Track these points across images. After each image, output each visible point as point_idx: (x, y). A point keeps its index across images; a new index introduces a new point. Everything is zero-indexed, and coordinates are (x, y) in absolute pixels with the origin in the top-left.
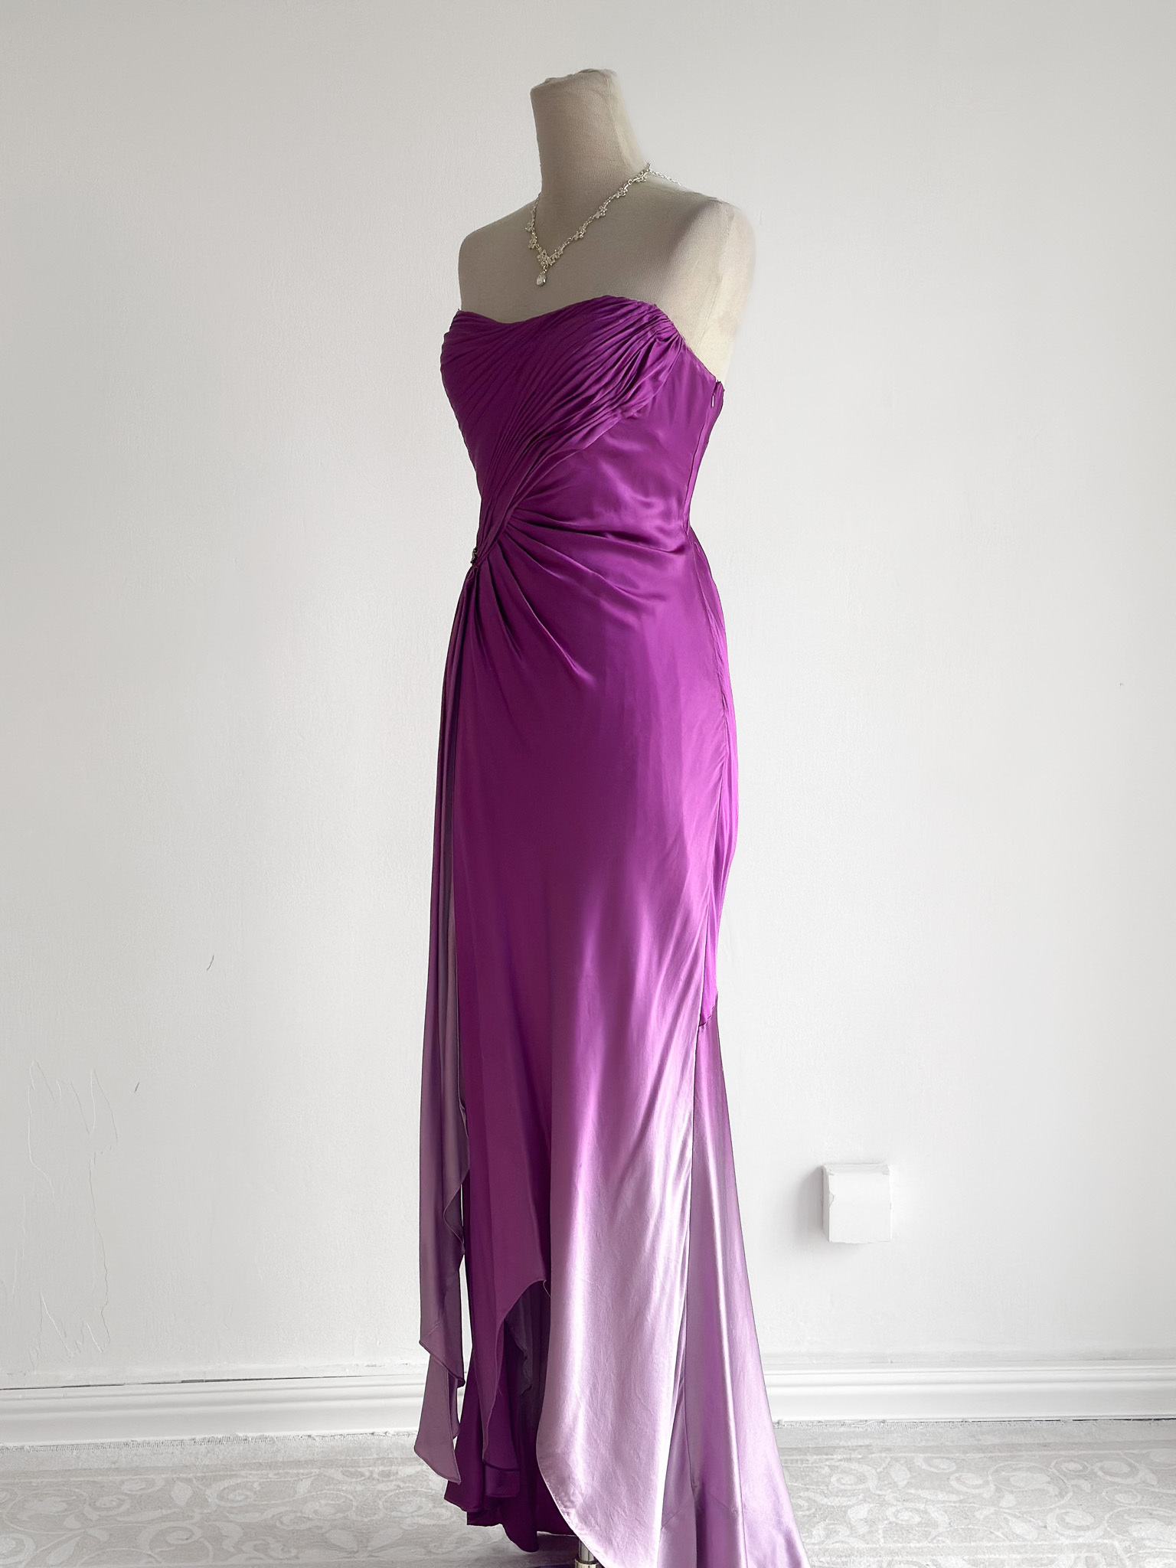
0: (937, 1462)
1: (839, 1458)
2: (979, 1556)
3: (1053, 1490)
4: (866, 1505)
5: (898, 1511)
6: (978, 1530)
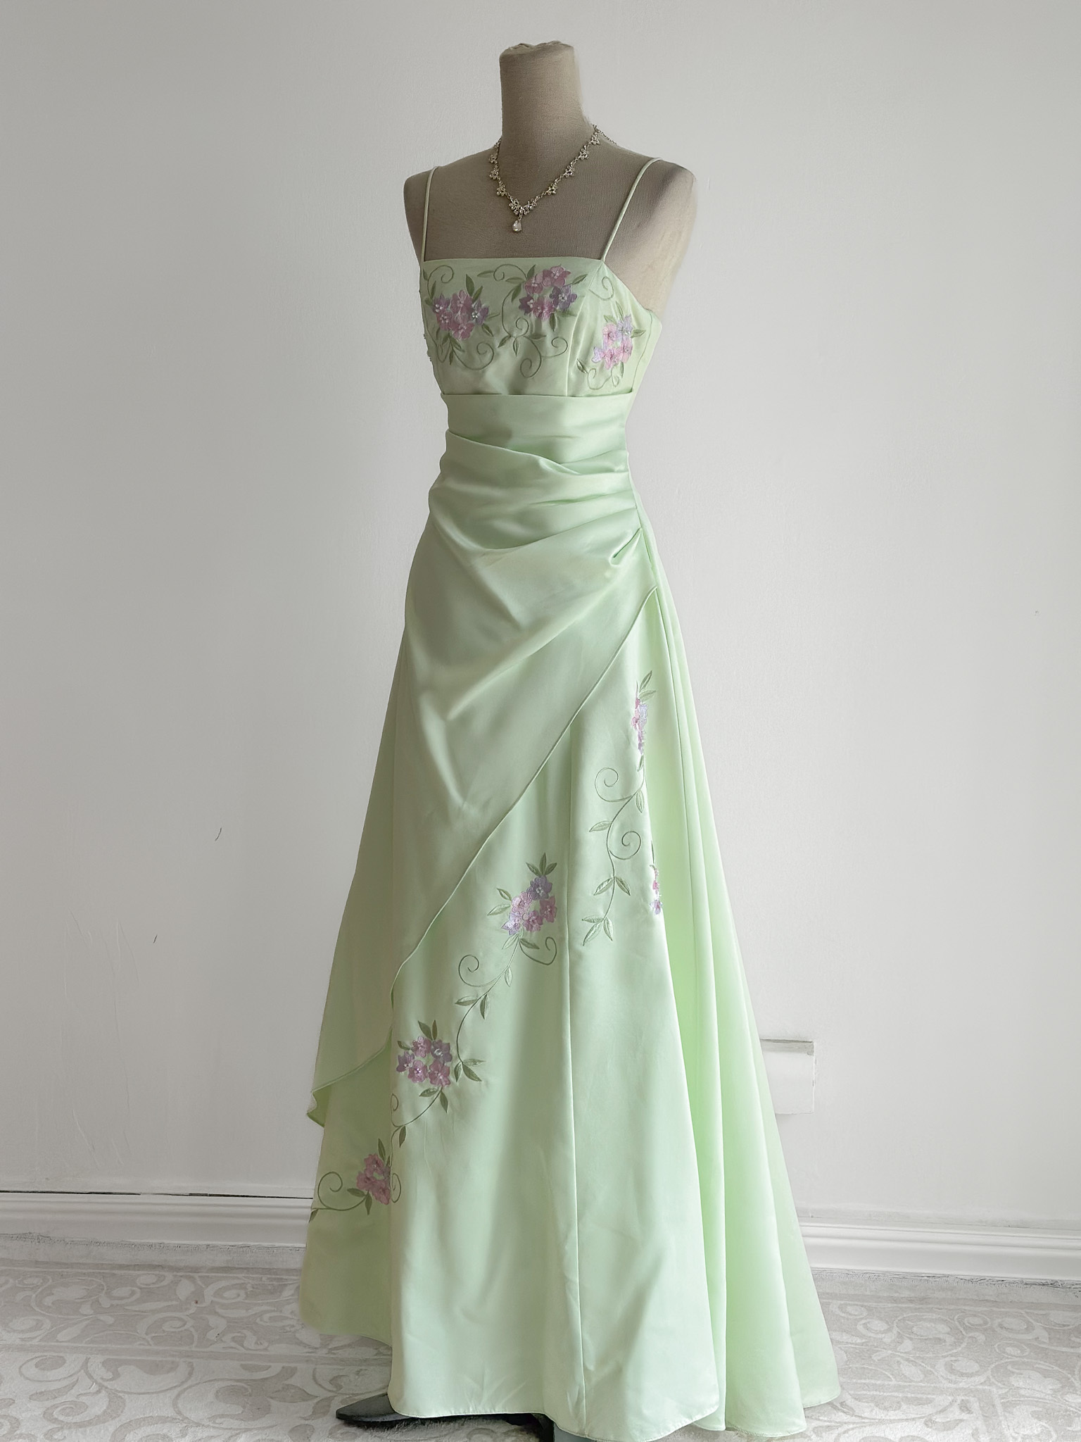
6: (871, 1370)
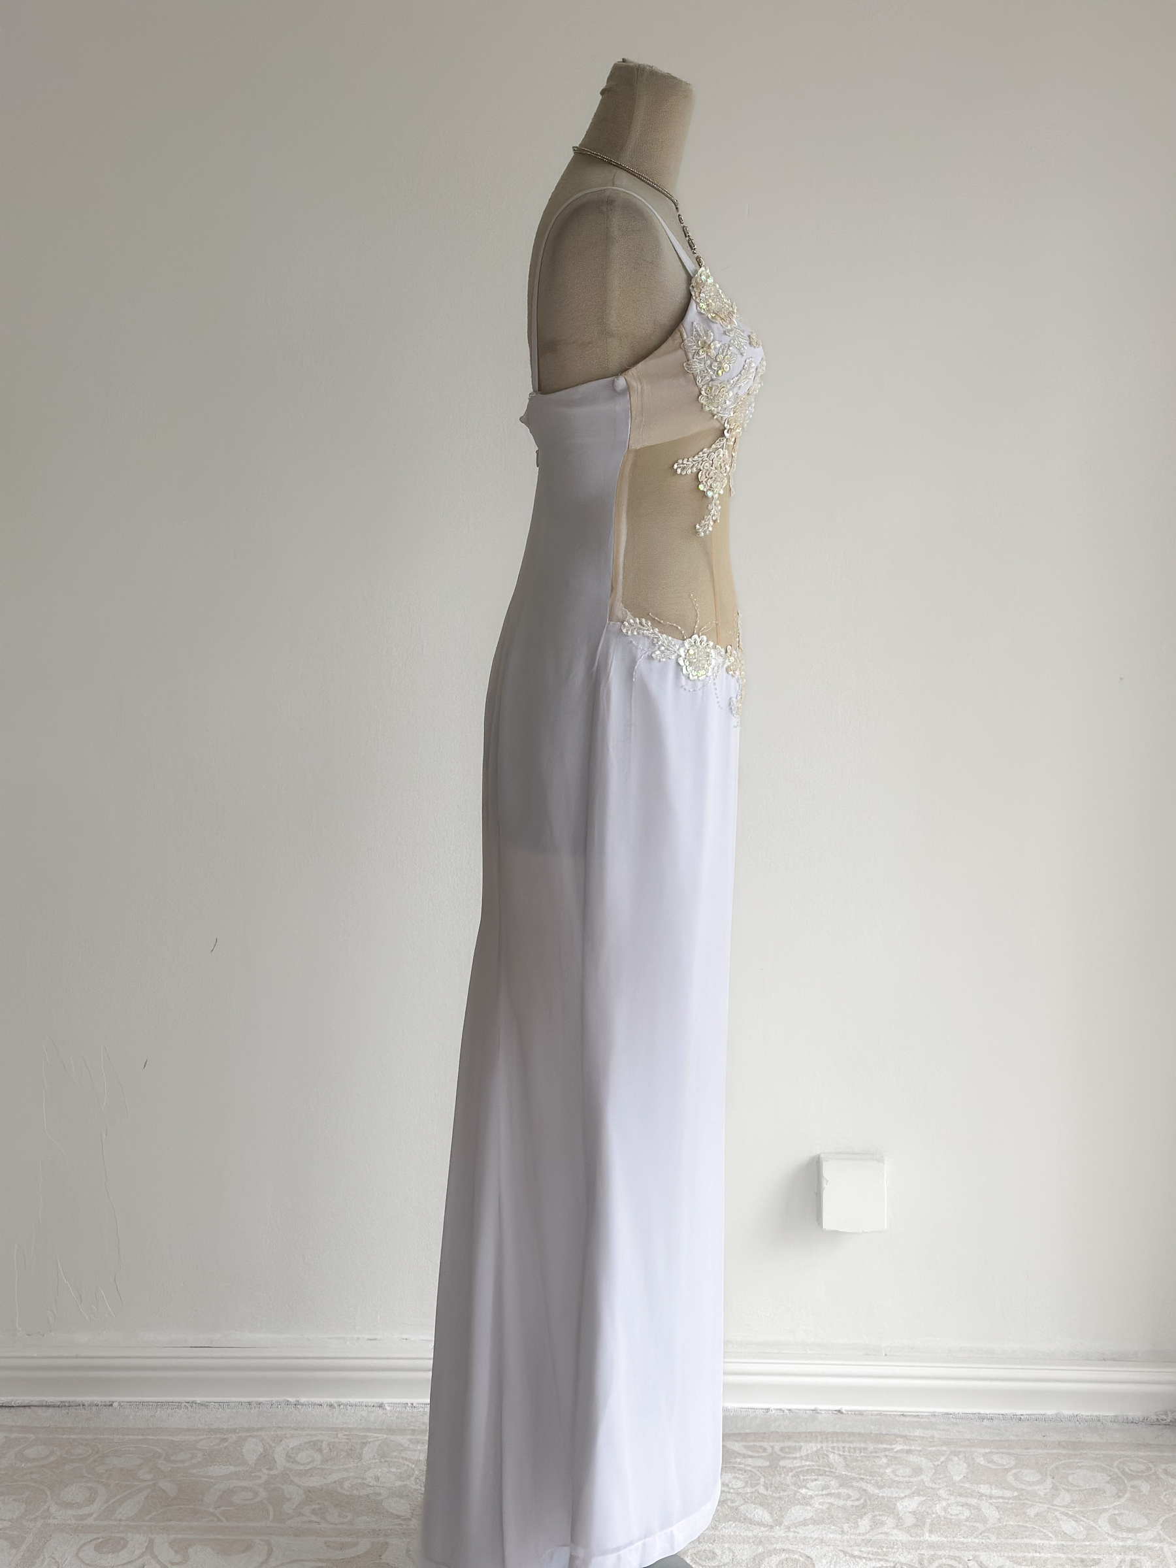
0: (995, 1458)
1: (898, 1447)
2: (1021, 1554)
3: (1111, 1490)
4: (915, 1498)
5: (949, 1505)
6: (1027, 1527)
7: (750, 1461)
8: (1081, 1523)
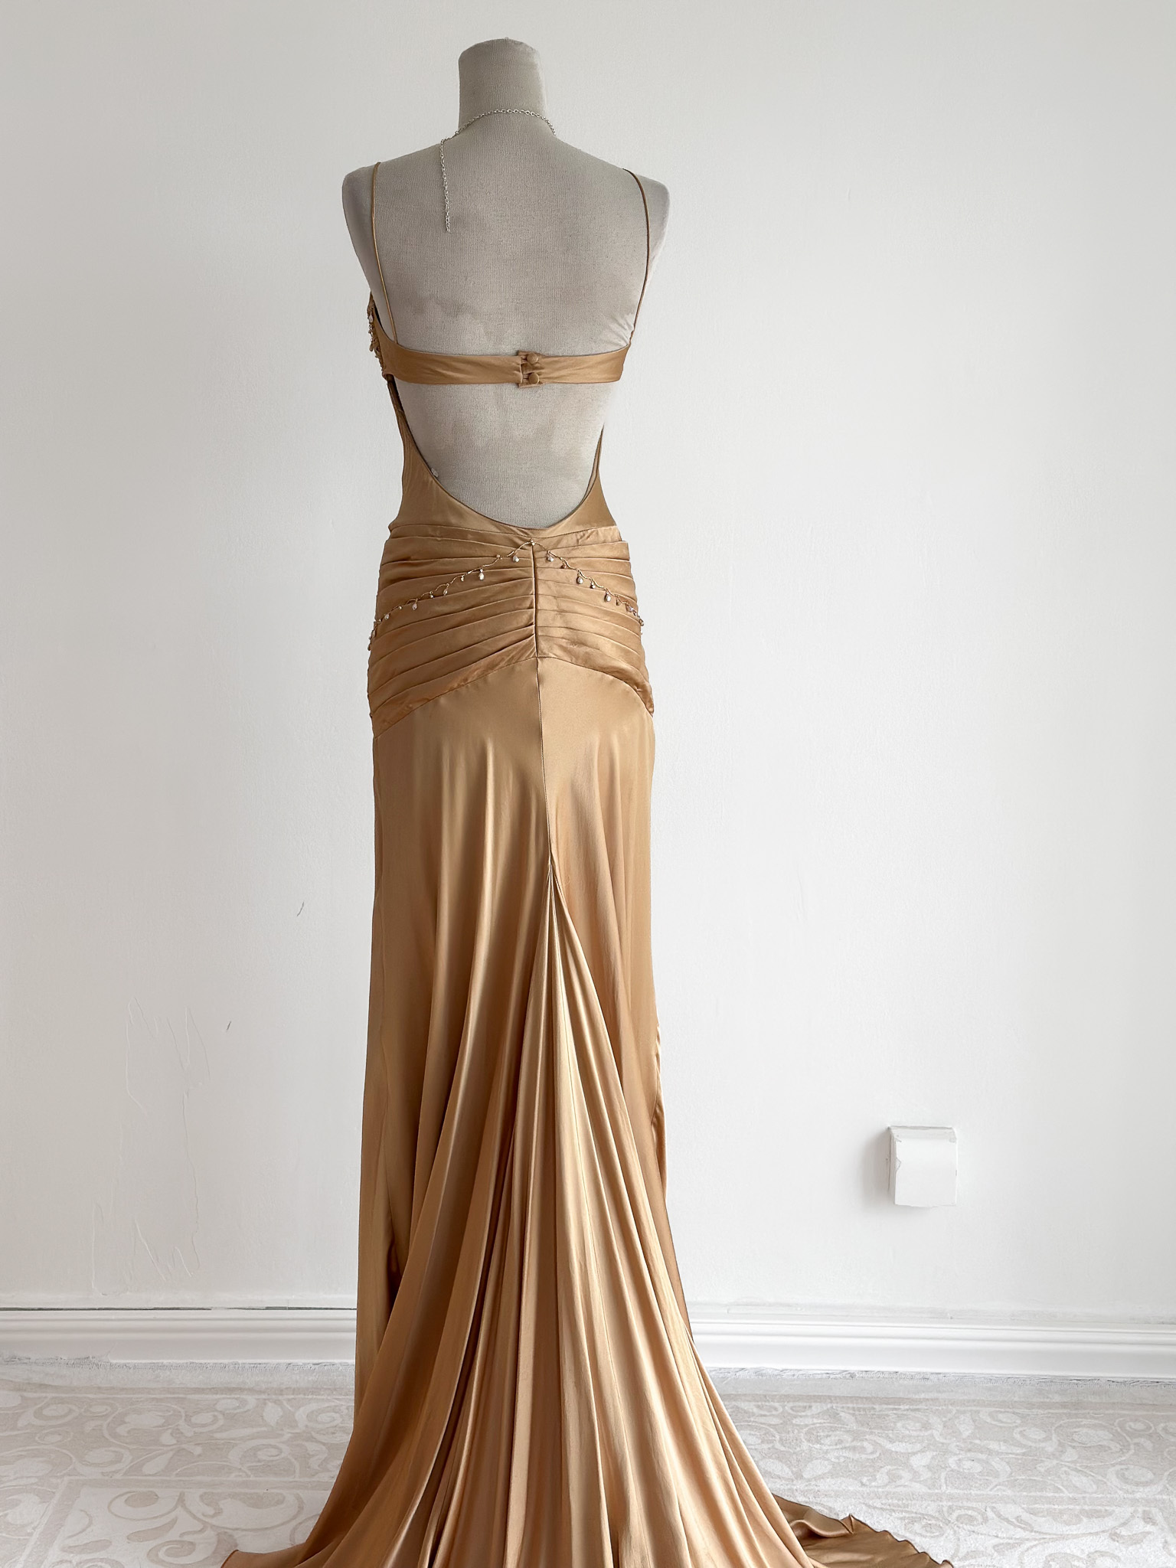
0: (1000, 1416)
1: (907, 1407)
3: (1115, 1447)
4: (928, 1453)
5: (960, 1460)
6: (1039, 1481)
7: (762, 1420)
8: (1090, 1477)
